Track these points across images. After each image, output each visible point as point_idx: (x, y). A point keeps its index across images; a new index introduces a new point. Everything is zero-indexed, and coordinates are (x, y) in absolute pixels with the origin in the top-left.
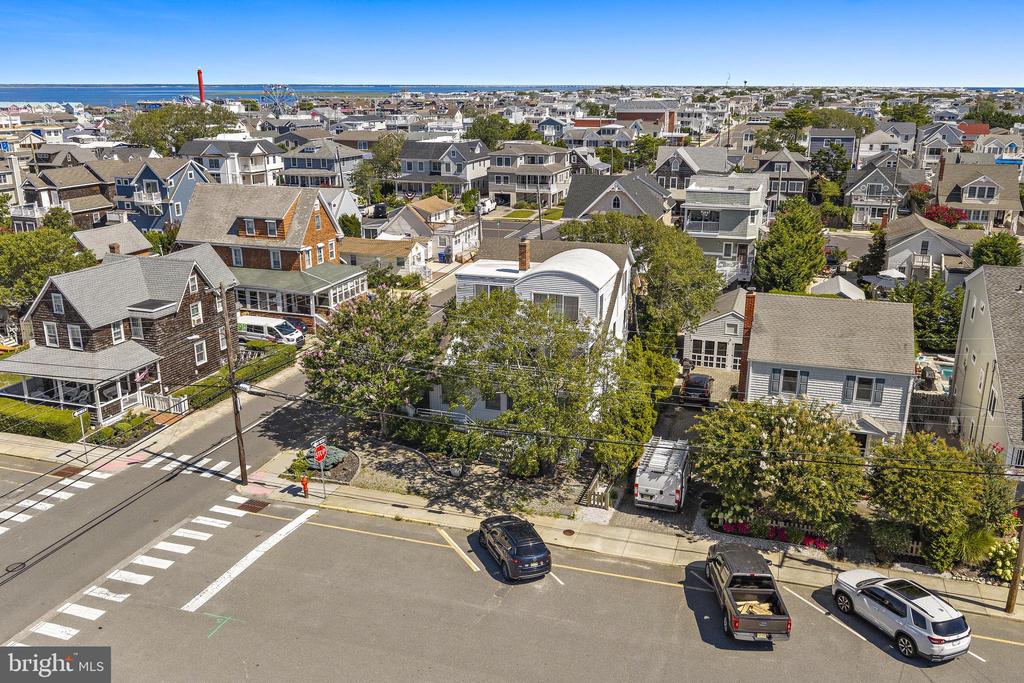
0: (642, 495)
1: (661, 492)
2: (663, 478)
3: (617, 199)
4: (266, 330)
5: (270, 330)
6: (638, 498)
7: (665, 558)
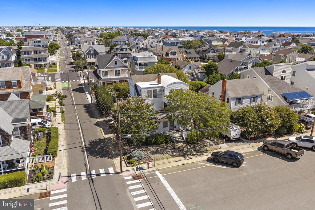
0: (232, 137)
1: (237, 135)
2: (237, 131)
3: (116, 62)
4: (37, 124)
5: (39, 123)
6: (231, 138)
7: (251, 150)
